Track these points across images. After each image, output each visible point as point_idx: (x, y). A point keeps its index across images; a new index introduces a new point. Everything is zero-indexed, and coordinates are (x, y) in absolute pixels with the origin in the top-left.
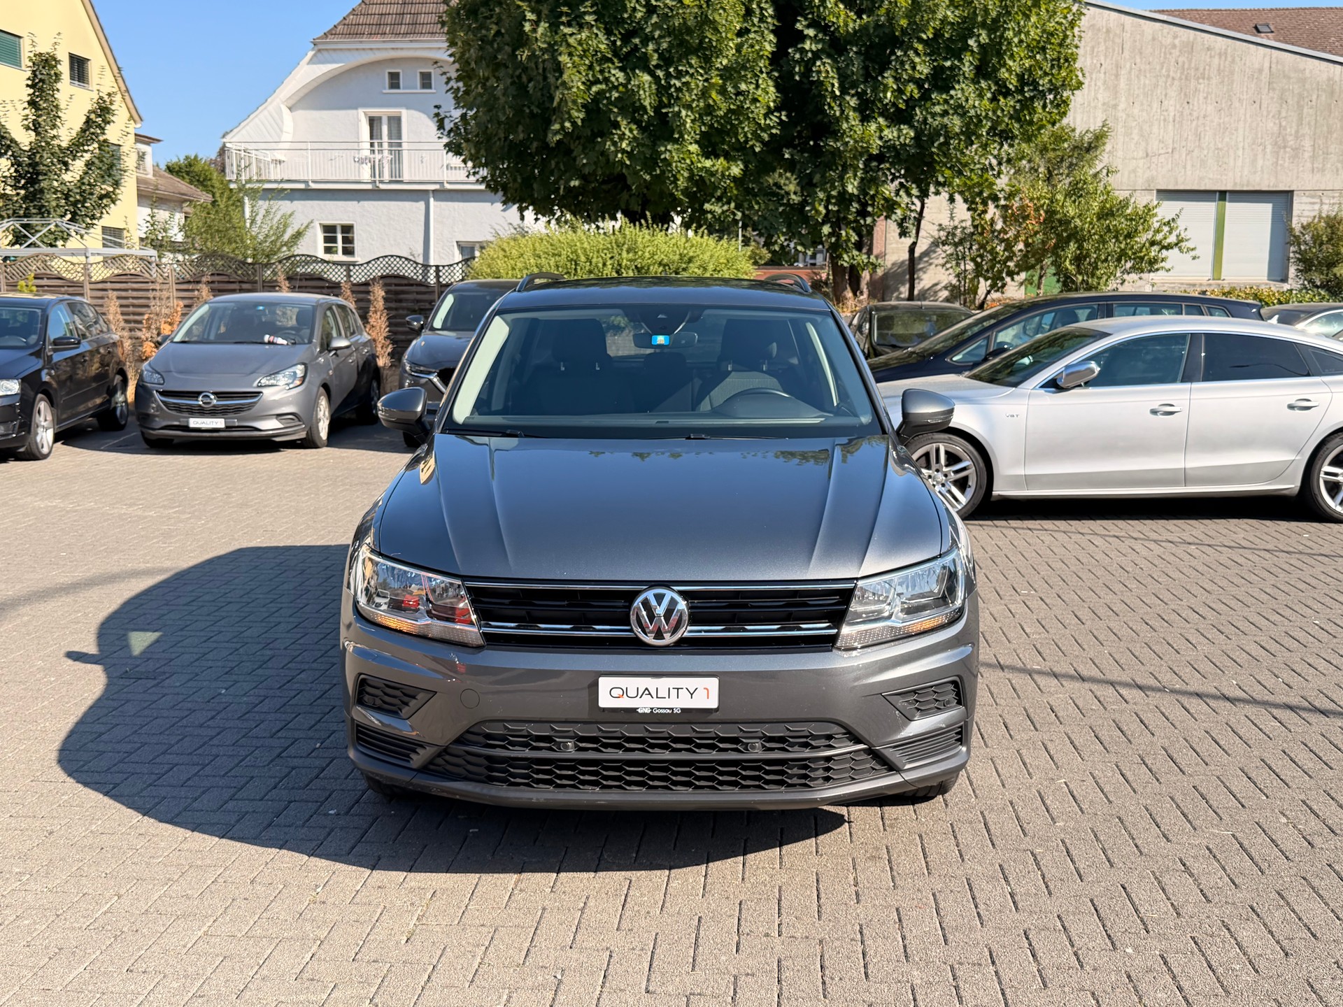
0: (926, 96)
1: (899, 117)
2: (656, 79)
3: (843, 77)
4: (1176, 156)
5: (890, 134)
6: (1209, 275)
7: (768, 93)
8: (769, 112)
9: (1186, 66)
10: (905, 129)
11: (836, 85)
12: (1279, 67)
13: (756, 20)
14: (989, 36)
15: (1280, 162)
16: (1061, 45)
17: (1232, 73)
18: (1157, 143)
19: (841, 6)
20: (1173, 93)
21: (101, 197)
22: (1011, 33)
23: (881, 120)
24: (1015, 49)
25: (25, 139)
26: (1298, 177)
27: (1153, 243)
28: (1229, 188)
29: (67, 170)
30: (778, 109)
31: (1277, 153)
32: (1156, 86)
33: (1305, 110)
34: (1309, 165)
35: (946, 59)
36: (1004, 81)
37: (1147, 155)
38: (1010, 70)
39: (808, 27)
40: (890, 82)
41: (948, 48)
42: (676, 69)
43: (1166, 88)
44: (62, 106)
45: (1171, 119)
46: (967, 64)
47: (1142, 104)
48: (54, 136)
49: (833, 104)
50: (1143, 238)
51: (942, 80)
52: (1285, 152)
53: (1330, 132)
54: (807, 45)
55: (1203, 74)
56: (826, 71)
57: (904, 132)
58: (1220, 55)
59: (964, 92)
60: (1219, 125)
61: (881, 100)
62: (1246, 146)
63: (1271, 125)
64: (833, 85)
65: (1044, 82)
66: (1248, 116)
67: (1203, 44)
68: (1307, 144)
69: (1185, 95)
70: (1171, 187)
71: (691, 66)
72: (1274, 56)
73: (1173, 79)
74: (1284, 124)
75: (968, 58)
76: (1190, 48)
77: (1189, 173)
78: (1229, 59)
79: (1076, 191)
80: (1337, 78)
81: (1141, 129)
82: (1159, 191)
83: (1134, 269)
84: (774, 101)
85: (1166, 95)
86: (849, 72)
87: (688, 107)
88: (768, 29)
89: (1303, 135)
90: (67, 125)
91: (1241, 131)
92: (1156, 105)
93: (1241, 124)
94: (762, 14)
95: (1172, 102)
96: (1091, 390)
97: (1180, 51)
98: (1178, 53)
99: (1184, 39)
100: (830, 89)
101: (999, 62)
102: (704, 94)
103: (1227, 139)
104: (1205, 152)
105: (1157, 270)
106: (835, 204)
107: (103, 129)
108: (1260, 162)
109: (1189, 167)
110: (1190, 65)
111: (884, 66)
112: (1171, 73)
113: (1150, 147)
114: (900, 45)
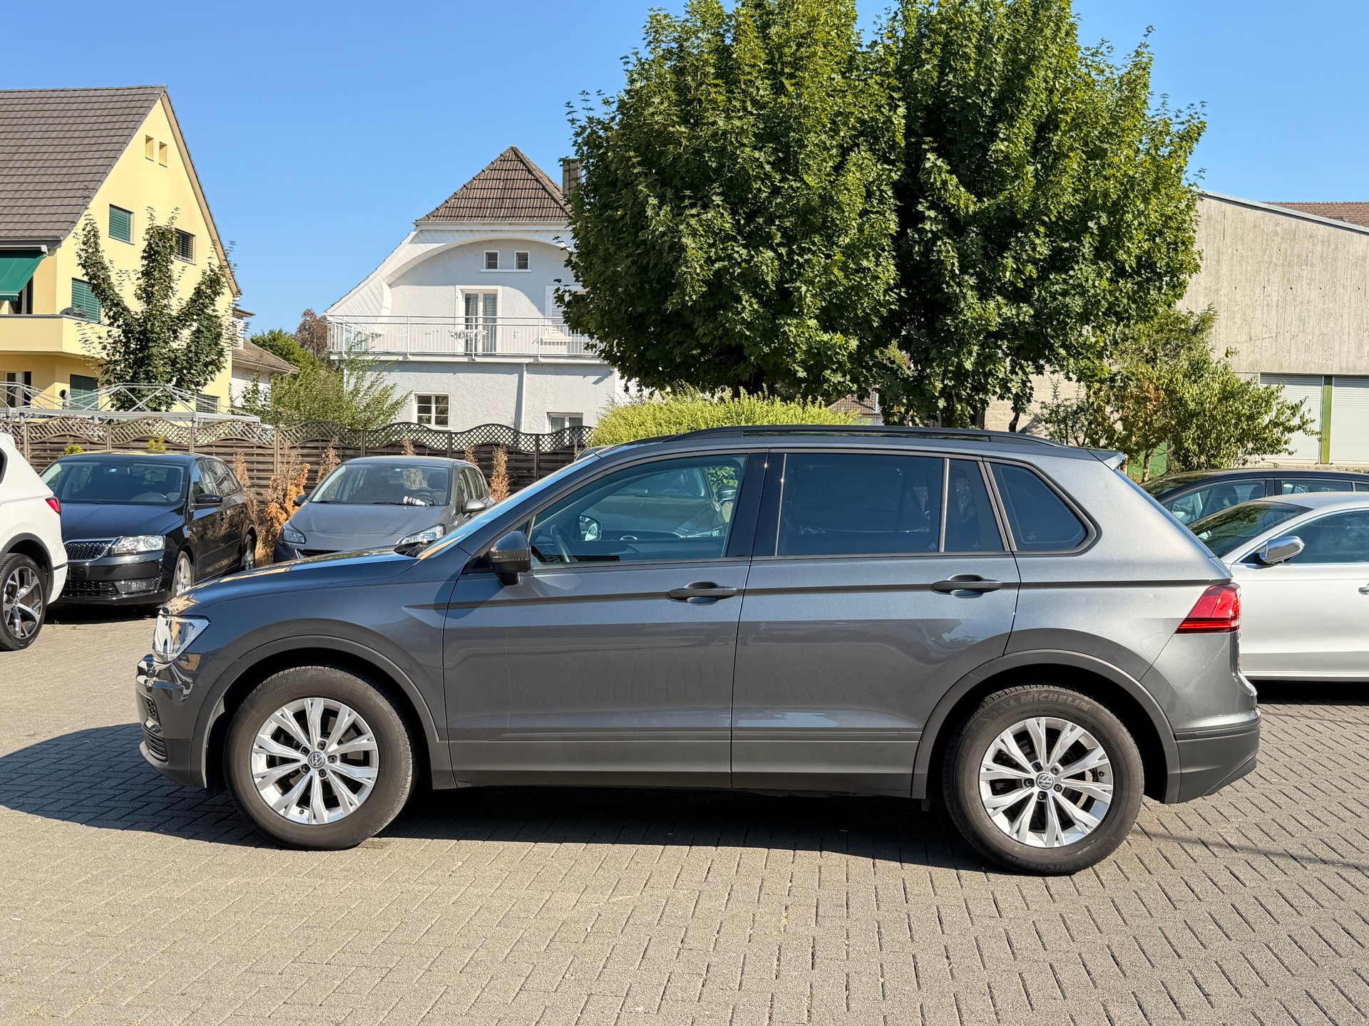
0: (1043, 276)
1: (1017, 296)
2: (780, 256)
3: (963, 257)
4: (1280, 340)
5: (1008, 311)
6: (1317, 458)
7: (888, 271)
8: (889, 289)
9: (1289, 253)
10: (1025, 307)
11: (957, 264)
13: (875, 202)
14: (1108, 218)
16: (1178, 229)
17: (1335, 260)
18: (1260, 327)
19: (962, 189)
20: (1275, 278)
21: (206, 365)
22: (1130, 216)
23: (999, 298)
24: (1134, 232)
25: (136, 307)
27: (1276, 425)
28: (1335, 372)
29: (176, 338)
30: (897, 286)
32: (1258, 272)
35: (1065, 240)
36: (1123, 263)
37: (1251, 339)
38: (1128, 252)
39: (929, 209)
40: (1010, 262)
41: (1066, 230)
42: (799, 247)
43: (1268, 274)
44: (175, 276)
45: (1274, 305)
46: (1087, 245)
47: (1245, 290)
48: (165, 306)
49: (952, 283)
50: (1265, 420)
51: (1060, 261)
54: (928, 227)
55: (1306, 260)
56: (947, 252)
57: (1024, 309)
58: (1323, 242)
59: (1084, 271)
60: (1324, 310)
61: (999, 279)
62: (1352, 332)
64: (953, 264)
65: (1161, 265)
66: (1352, 302)
67: (1306, 232)
69: (1288, 280)
70: (1275, 371)
71: (814, 244)
73: (1276, 265)
75: (1087, 240)
76: (1292, 235)
77: (1294, 357)
78: (1332, 246)
79: (1197, 370)
81: (1244, 314)
82: (1262, 374)
83: (1256, 450)
84: (894, 279)
85: (1268, 281)
86: (969, 252)
87: (810, 282)
88: (890, 209)
90: (177, 296)
91: (1346, 317)
92: (1258, 290)
93: (1346, 311)
94: (881, 195)
95: (1275, 288)
96: (1292, 566)
97: (1282, 238)
98: (1280, 240)
99: (1286, 226)
100: (949, 268)
101: (1118, 244)
102: (827, 270)
103: (1332, 325)
104: (1310, 337)
105: (1280, 451)
106: (951, 379)
107: (213, 300)
108: (1366, 348)
109: (1293, 351)
110: (1292, 251)
111: (1006, 247)
112: (1274, 260)
113: (1253, 331)
114: (1021, 226)
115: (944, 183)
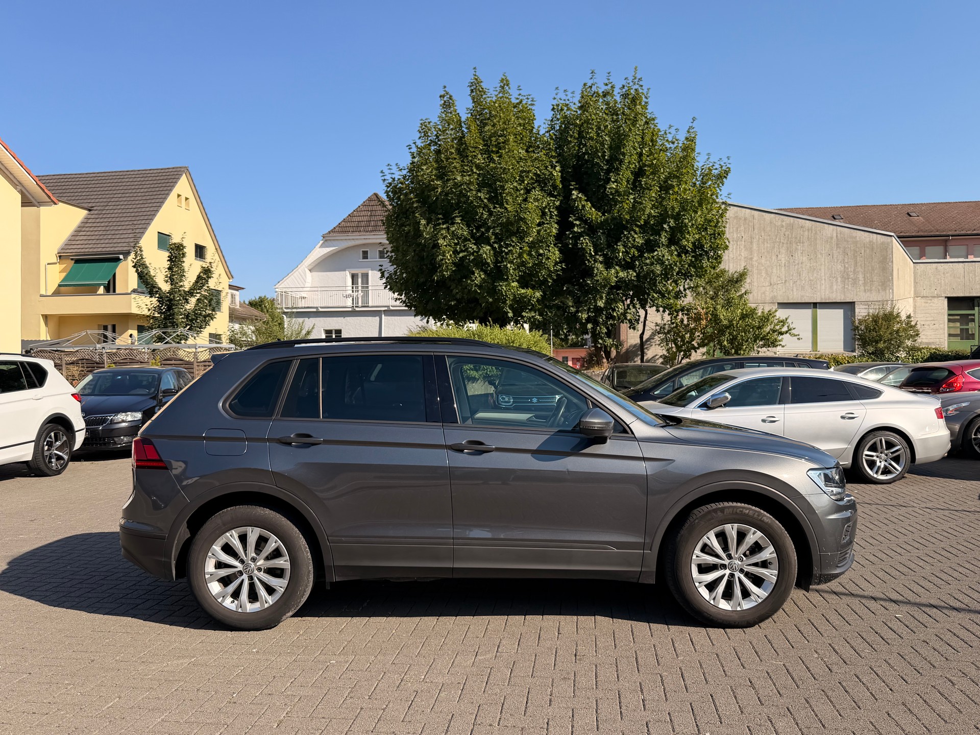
0: (641, 256)
1: (627, 266)
2: (494, 249)
3: (595, 246)
4: (787, 284)
5: (621, 274)
6: (810, 349)
7: (555, 254)
8: (556, 263)
9: (790, 236)
10: (631, 272)
11: (592, 250)
12: (842, 236)
13: (548, 218)
14: (675, 222)
15: (846, 286)
16: (715, 226)
17: (816, 239)
18: (776, 277)
19: (593, 209)
20: (783, 251)
21: (205, 317)
22: (687, 221)
23: (617, 268)
24: (690, 229)
25: (165, 287)
26: (857, 295)
27: (774, 331)
28: (818, 301)
29: (188, 303)
30: (561, 262)
31: (844, 282)
32: (774, 247)
33: (858, 259)
34: (862, 288)
35: (652, 235)
36: (685, 246)
37: (771, 284)
38: (688, 241)
39: (576, 220)
40: (622, 249)
41: (652, 229)
42: (505, 243)
43: (779, 248)
44: (186, 270)
45: (783, 265)
46: (664, 237)
47: (766, 257)
48: (181, 286)
49: (591, 260)
50: (767, 329)
51: (650, 246)
52: (849, 281)
53: (873, 270)
54: (576, 230)
55: (800, 240)
56: (586, 243)
57: (631, 273)
58: (808, 230)
59: (662, 252)
60: (811, 267)
61: (617, 258)
62: (826, 279)
63: (839, 267)
64: (590, 250)
65: (707, 247)
66: (826, 262)
67: (799, 225)
68: (861, 276)
69: (790, 252)
70: (785, 301)
71: (513, 242)
72: (838, 230)
73: (783, 243)
74: (847, 266)
75: (664, 234)
76: (791, 227)
77: (795, 293)
78: (814, 232)
79: (729, 303)
80: (875, 241)
81: (767, 271)
82: (779, 304)
83: (764, 346)
84: (559, 258)
85: (779, 252)
86: (598, 243)
87: (511, 262)
88: (554, 222)
89: (858, 272)
90: (188, 280)
91: (823, 270)
92: (774, 257)
93: (823, 267)
94: (551, 214)
95: (783, 256)
96: (727, 409)
98: (785, 230)
99: (788, 222)
100: (588, 252)
101: (681, 236)
102: (520, 255)
103: (815, 275)
104: (804, 282)
105: (777, 346)
106: (592, 312)
107: (207, 281)
108: (835, 287)
109: (795, 290)
110: (792, 235)
111: (619, 240)
112: (782, 240)
113: (772, 280)
114: (626, 228)
115: (583, 206)
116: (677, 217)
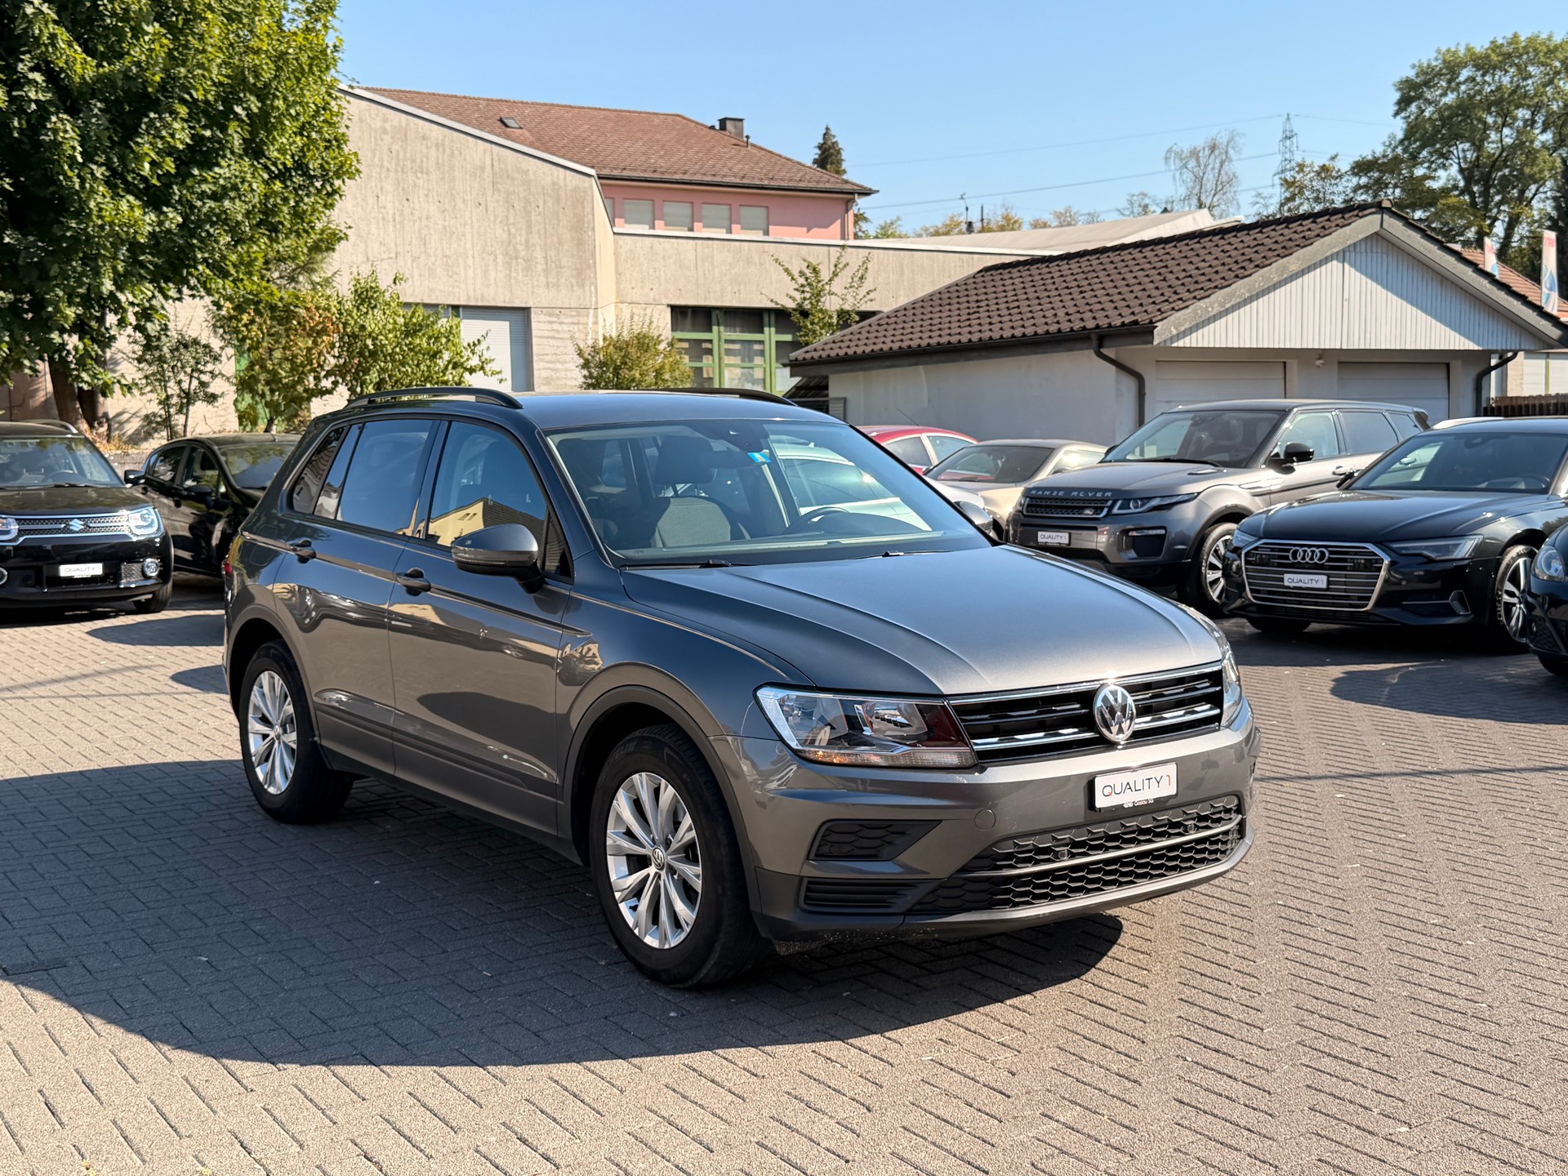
0: (182, 174)
1: (154, 198)
3: (86, 140)
4: (401, 262)
5: (146, 216)
9: (401, 156)
10: (168, 212)
11: (78, 149)
12: (502, 166)
14: (258, 104)
15: (514, 274)
17: (452, 168)
19: (77, 48)
20: (389, 186)
22: (281, 102)
23: (131, 198)
24: (285, 123)
26: (533, 293)
28: (463, 302)
31: (510, 264)
32: (370, 177)
33: (533, 217)
34: (543, 279)
35: (204, 127)
36: (273, 161)
37: (368, 260)
38: (279, 149)
39: (33, 70)
40: (148, 150)
41: (207, 113)
43: (380, 181)
45: (391, 219)
46: (236, 136)
47: (355, 198)
49: (73, 174)
51: (201, 155)
52: (517, 263)
53: (560, 243)
54: (32, 95)
55: (421, 167)
56: (65, 132)
57: (169, 215)
59: (232, 169)
60: (444, 228)
61: (133, 173)
62: (476, 255)
63: (500, 232)
64: (73, 149)
65: (314, 166)
66: (474, 220)
67: (417, 132)
68: (539, 255)
69: (403, 189)
72: (495, 153)
73: (388, 170)
74: (513, 231)
75: (233, 127)
76: (402, 134)
77: (417, 283)
78: (448, 152)
80: (561, 183)
81: (358, 228)
85: (382, 189)
86: (93, 134)
89: (534, 245)
91: (468, 237)
92: (371, 200)
93: (468, 230)
95: (390, 198)
97: (393, 137)
98: (390, 140)
99: (395, 123)
100: (68, 153)
101: (267, 137)
103: (454, 246)
104: (433, 259)
108: (493, 274)
109: (417, 276)
110: (405, 153)
111: (138, 130)
112: (386, 163)
113: (370, 250)
114: (155, 105)
115: (53, 37)
116: (263, 94)
